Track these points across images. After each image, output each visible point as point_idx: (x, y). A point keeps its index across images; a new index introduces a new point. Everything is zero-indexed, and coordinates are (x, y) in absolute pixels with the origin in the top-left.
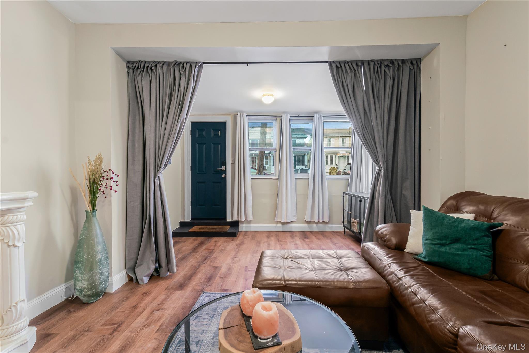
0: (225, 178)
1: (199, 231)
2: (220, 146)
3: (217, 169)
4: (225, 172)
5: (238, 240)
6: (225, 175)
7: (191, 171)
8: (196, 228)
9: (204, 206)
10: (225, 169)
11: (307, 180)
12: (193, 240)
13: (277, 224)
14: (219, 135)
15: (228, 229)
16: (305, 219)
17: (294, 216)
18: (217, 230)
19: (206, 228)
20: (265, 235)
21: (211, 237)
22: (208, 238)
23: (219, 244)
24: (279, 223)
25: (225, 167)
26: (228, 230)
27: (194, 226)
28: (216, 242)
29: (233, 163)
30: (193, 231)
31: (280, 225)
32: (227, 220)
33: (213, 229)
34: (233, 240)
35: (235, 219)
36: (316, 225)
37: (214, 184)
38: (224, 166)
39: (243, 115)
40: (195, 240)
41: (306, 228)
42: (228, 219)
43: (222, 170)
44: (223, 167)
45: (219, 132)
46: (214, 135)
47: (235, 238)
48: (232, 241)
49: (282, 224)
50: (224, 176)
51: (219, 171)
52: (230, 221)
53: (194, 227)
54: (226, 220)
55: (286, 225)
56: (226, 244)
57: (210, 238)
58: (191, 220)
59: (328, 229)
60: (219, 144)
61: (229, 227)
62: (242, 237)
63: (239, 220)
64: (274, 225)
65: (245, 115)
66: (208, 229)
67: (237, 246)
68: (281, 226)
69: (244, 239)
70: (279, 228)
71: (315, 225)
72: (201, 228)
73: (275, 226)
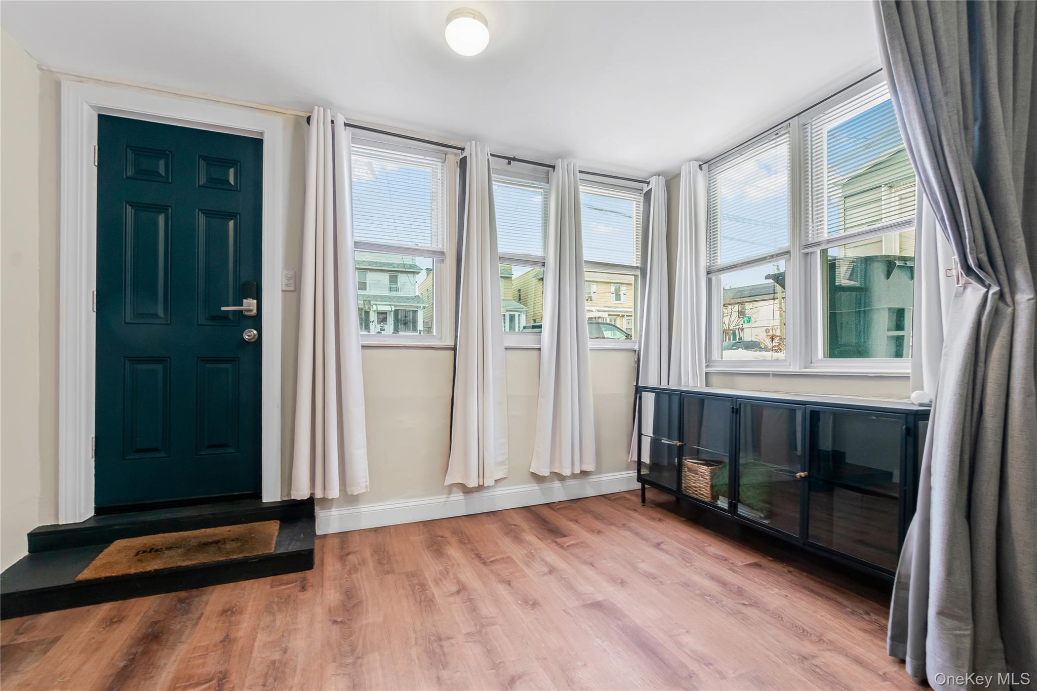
0: (258, 343)
1: (133, 571)
2: (235, 224)
3: (223, 309)
4: (256, 321)
5: (327, 584)
6: (255, 332)
7: (94, 314)
8: (119, 551)
9: (163, 455)
10: (255, 311)
11: (536, 353)
12: (104, 620)
13: (450, 493)
14: (232, 182)
15: (275, 538)
16: (531, 471)
17: (502, 463)
18: (228, 553)
19: (169, 548)
20: (417, 539)
21: (197, 587)
22: (183, 594)
23: (245, 624)
24: (455, 489)
25: (255, 301)
26: (278, 544)
27: (112, 542)
28: (229, 612)
29: (292, 288)
30: (103, 575)
31: (458, 496)
32: (265, 500)
33: (204, 546)
34: (303, 588)
35: (301, 492)
36: (560, 485)
37: (208, 366)
38: (253, 299)
39: (332, 122)
40: (113, 621)
41: (533, 495)
42: (271, 493)
43: (242, 311)
44: (250, 304)
45: (232, 171)
46: (211, 180)
47: (308, 572)
48: (302, 596)
49: (463, 493)
50: (249, 334)
51: (231, 317)
52: (279, 500)
53: (107, 551)
54: (261, 498)
55: (476, 495)
56: (280, 619)
57: (194, 592)
58: (92, 513)
59: (590, 492)
60: (232, 216)
61: (273, 527)
62: (338, 566)
63: (319, 495)
64: (441, 499)
65: (340, 120)
66: (180, 551)
67: (335, 622)
68: (462, 497)
69: (350, 573)
70: (457, 506)
71: (557, 484)
72: (145, 552)
73: (443, 500)
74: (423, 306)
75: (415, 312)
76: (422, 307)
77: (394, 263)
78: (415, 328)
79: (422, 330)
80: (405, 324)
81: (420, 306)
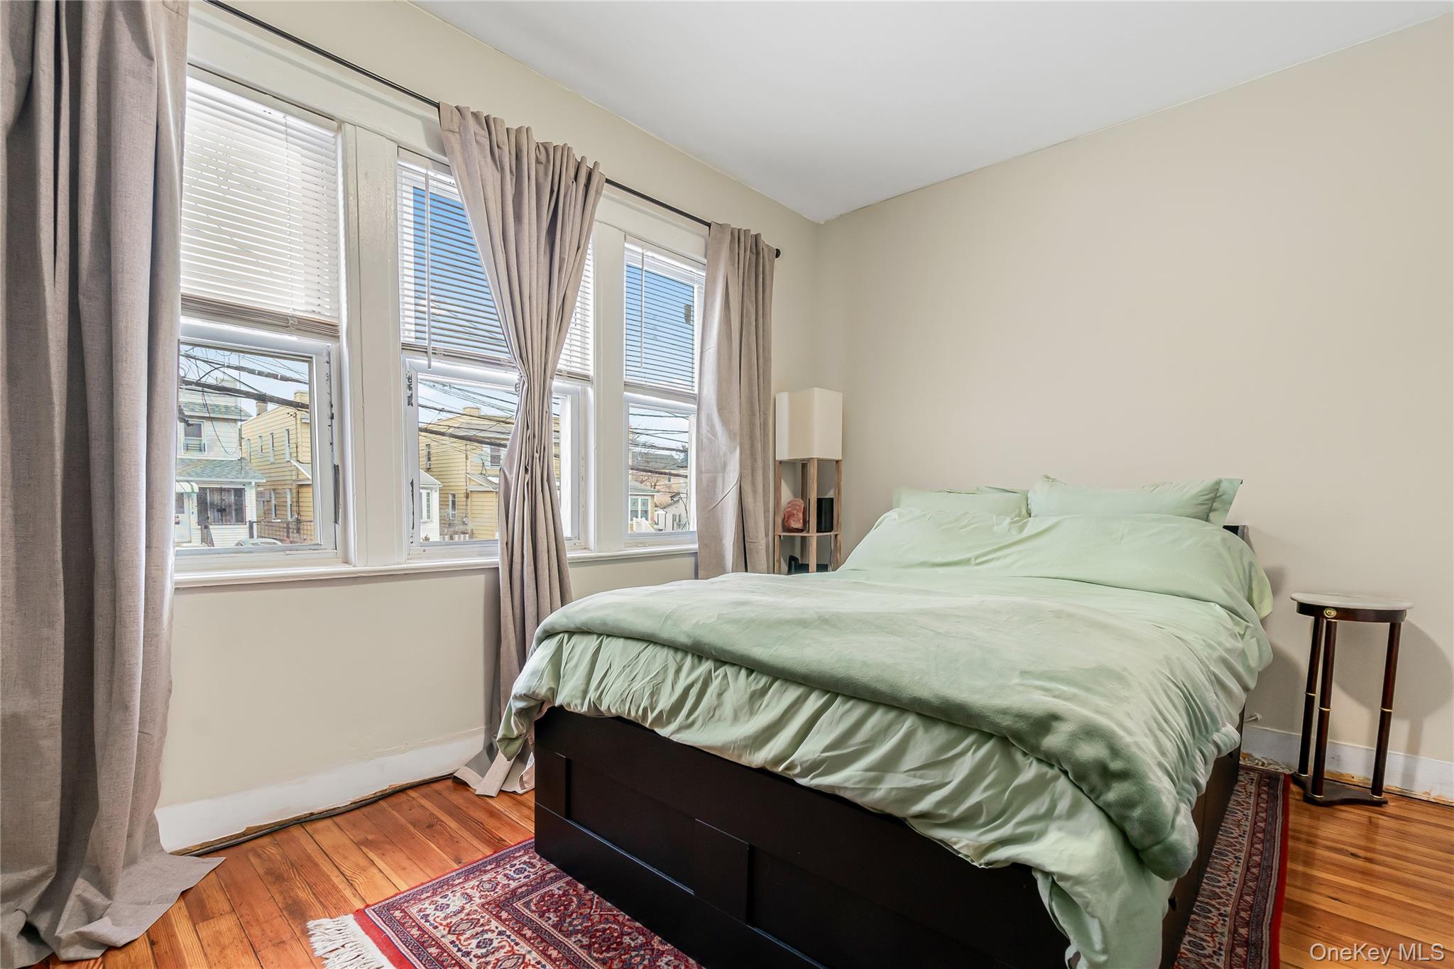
74: (256, 483)
75: (239, 493)
76: (253, 484)
77: (194, 404)
78: (240, 518)
79: (255, 520)
80: (222, 510)
81: (251, 483)
